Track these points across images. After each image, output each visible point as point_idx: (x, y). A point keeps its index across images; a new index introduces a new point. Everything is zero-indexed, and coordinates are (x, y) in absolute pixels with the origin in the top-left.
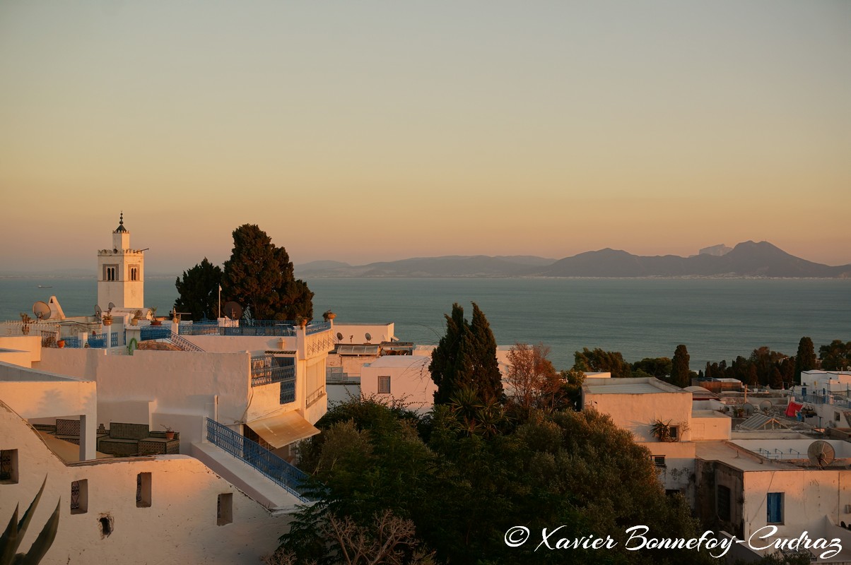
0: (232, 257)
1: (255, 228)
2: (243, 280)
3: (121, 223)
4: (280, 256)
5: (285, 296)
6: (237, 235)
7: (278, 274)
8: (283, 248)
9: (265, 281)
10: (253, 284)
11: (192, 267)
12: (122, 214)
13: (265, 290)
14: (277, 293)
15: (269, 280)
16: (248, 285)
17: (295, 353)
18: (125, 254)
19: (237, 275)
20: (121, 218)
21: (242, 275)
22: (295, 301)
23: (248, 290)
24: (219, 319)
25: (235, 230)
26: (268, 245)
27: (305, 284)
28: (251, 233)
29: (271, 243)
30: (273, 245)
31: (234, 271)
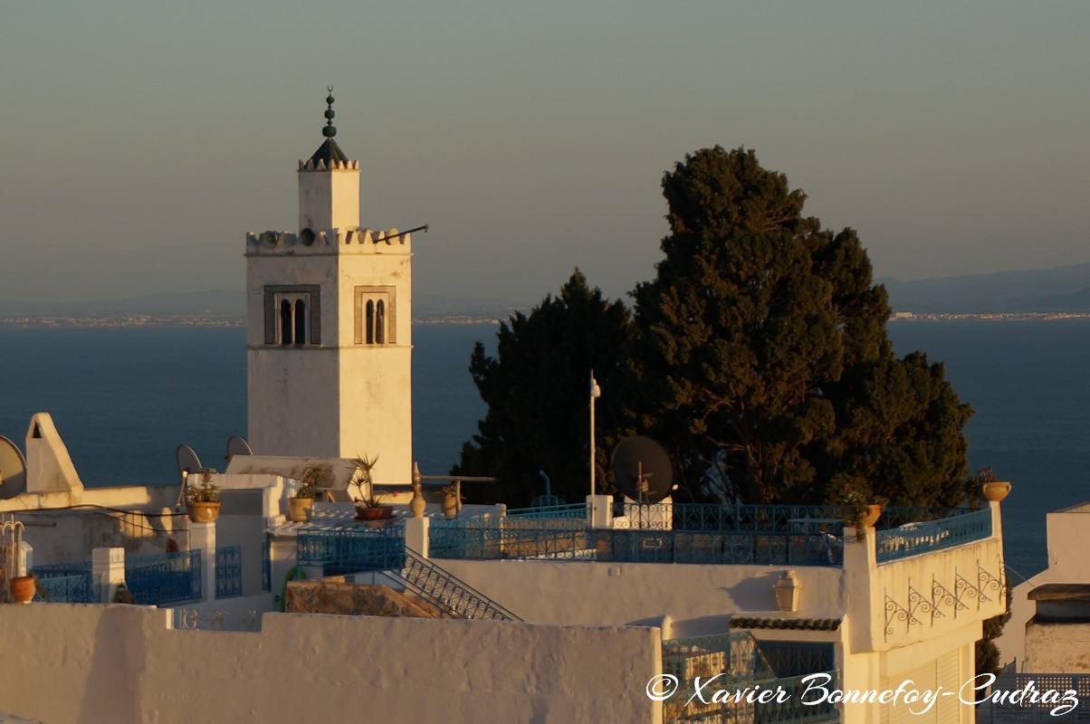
0: (663, 268)
1: (744, 161)
2: (700, 353)
3: (328, 131)
4: (837, 265)
5: (859, 412)
6: (679, 186)
7: (827, 329)
8: (848, 234)
9: (780, 354)
10: (740, 370)
11: (528, 304)
12: (330, 100)
13: (782, 388)
14: (828, 404)
15: (796, 349)
16: (717, 370)
17: (835, 625)
18: (343, 247)
19: (677, 331)
20: (329, 114)
21: (698, 334)
22: (900, 433)
23: (721, 390)
24: (593, 499)
25: (672, 170)
26: (793, 224)
27: (936, 370)
28: (727, 178)
29: (805, 214)
30: (813, 224)
31: (667, 320)
